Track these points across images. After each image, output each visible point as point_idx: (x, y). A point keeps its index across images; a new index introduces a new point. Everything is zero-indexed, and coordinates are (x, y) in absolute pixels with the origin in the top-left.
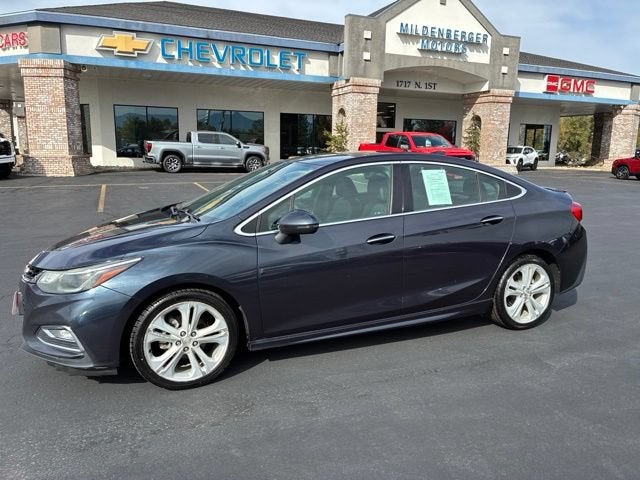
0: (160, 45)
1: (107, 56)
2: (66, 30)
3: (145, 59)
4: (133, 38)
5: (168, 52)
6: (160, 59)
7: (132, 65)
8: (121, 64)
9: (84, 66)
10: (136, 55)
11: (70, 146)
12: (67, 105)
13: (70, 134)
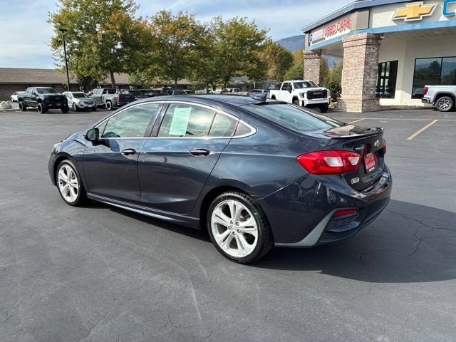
0: (443, 6)
1: (400, 23)
2: (374, 10)
3: (428, 21)
4: (420, 6)
5: (449, 11)
6: (443, 18)
7: (418, 27)
8: (409, 27)
9: (382, 34)
10: (421, 19)
11: (363, 92)
12: (366, 63)
13: (365, 83)
